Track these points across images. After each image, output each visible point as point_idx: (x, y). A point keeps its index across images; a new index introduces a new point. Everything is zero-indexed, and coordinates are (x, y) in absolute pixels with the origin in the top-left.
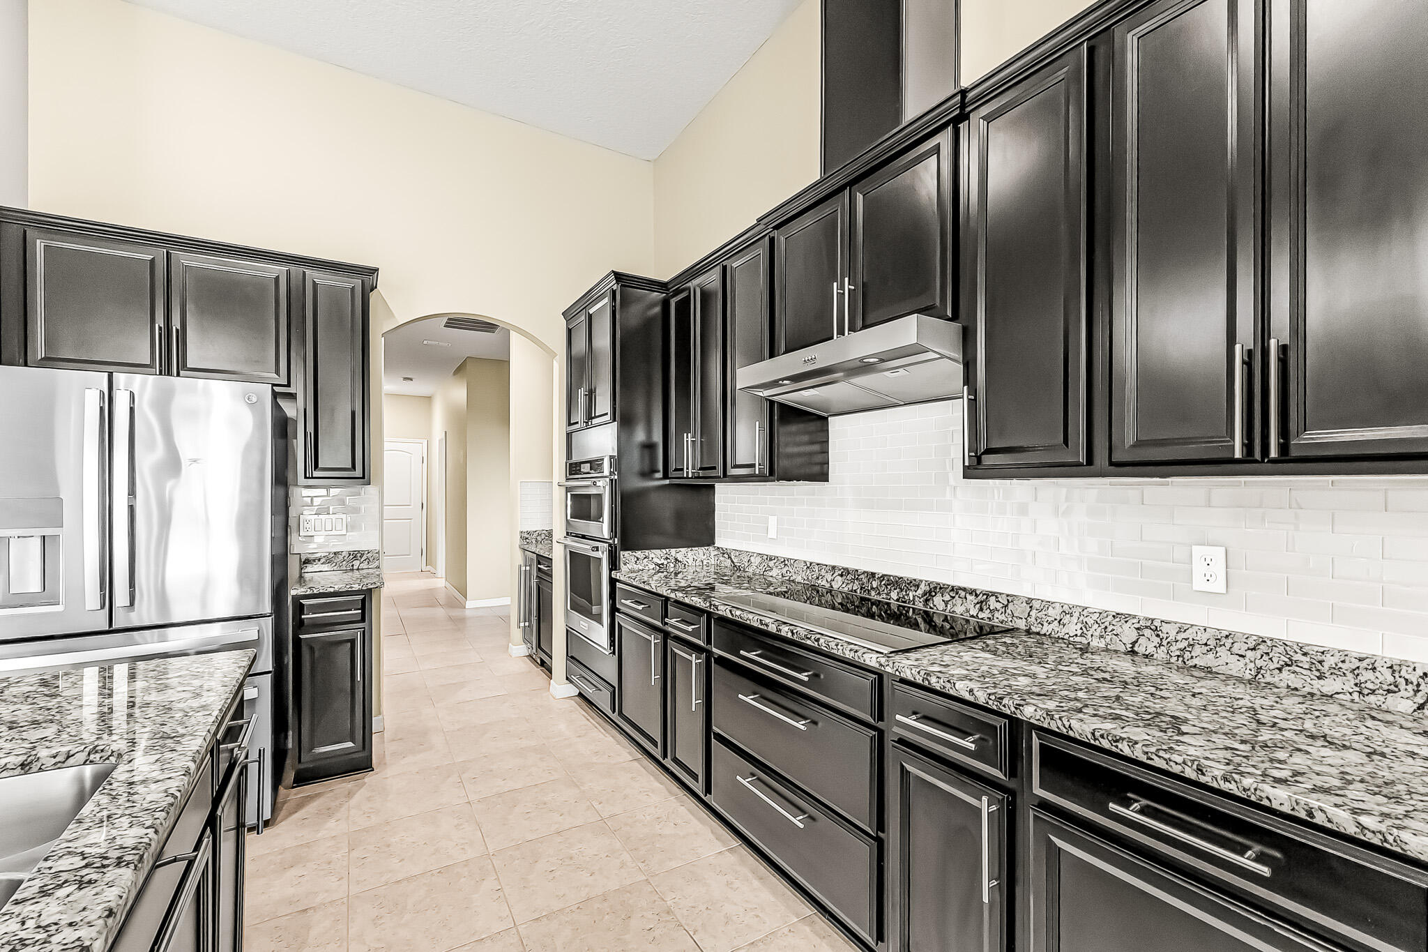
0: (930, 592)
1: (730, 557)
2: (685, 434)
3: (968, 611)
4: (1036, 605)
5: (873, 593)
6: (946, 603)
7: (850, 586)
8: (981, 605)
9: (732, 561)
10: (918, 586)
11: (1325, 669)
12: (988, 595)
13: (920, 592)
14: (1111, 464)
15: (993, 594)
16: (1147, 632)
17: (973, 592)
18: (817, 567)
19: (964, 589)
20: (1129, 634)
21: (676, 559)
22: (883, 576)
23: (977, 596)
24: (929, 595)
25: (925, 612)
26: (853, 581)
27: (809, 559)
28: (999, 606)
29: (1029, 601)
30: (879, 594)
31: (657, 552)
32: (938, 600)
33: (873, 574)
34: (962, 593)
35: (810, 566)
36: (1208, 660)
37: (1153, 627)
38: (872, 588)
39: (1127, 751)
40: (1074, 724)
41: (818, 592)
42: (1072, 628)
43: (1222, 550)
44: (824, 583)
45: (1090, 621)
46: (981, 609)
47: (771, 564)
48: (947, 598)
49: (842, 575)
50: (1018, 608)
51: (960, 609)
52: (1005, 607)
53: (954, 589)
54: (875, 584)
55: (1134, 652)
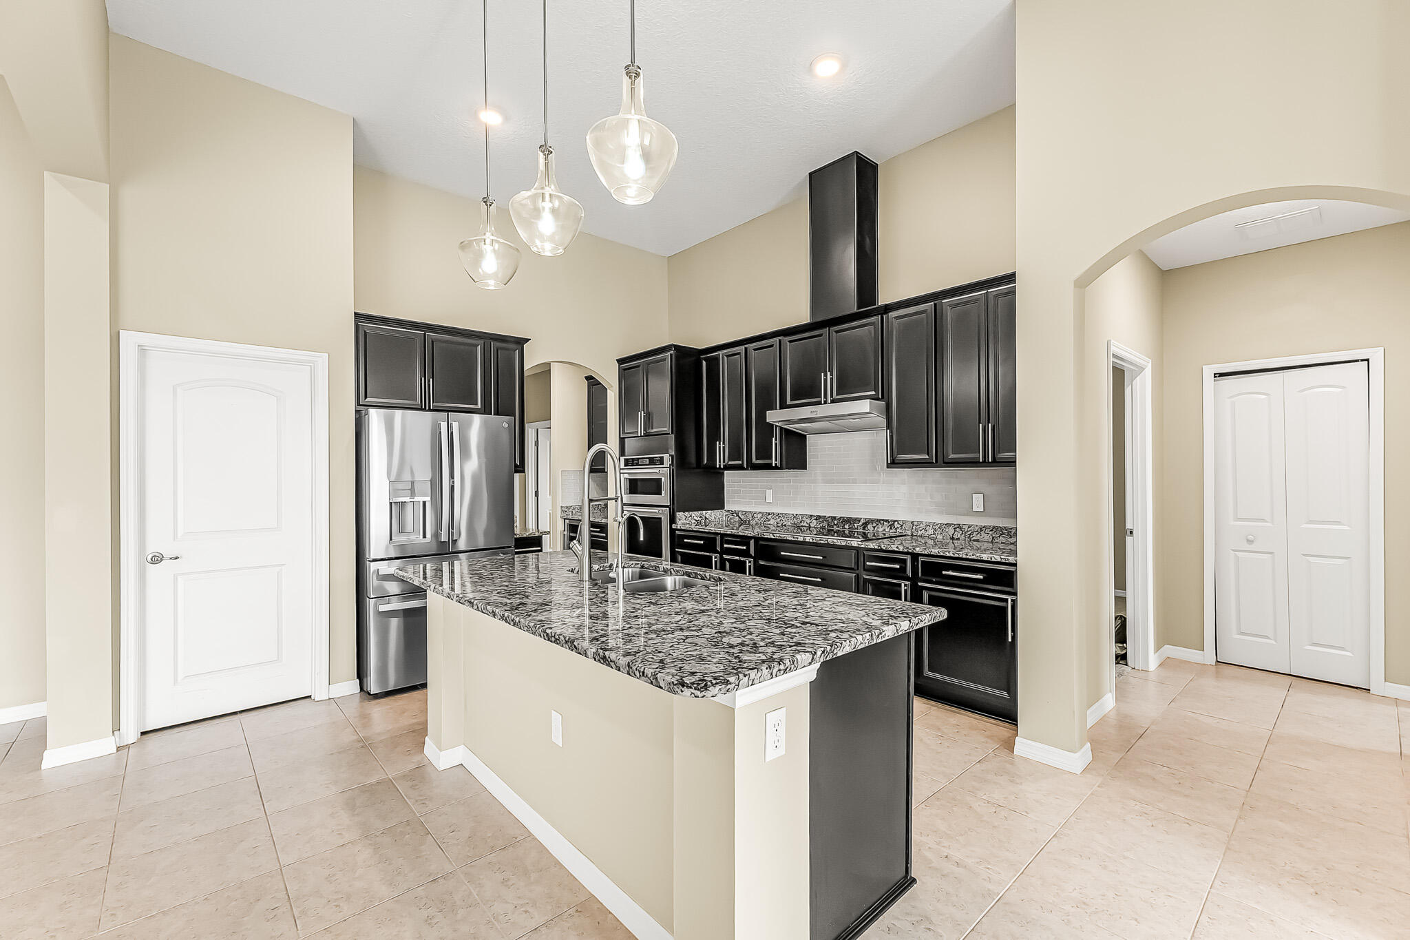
0: (866, 523)
1: (738, 515)
2: (718, 443)
3: (885, 530)
4: (915, 523)
5: (835, 527)
6: (874, 527)
7: (821, 525)
8: (891, 526)
9: (740, 517)
10: (859, 521)
11: (1012, 534)
12: (895, 521)
13: (861, 524)
14: (944, 463)
15: (896, 521)
16: (958, 529)
17: (887, 521)
18: (800, 517)
19: (882, 520)
20: (951, 531)
21: (706, 518)
22: (841, 518)
23: (889, 522)
24: (865, 525)
25: (864, 533)
26: (823, 522)
27: (795, 513)
28: (899, 526)
29: (912, 522)
30: (838, 527)
31: (696, 513)
32: (870, 526)
33: (835, 518)
34: (882, 522)
35: (795, 516)
36: (978, 537)
37: (959, 527)
38: (834, 524)
39: (948, 555)
40: (933, 550)
41: (801, 530)
42: (930, 531)
43: (982, 495)
44: (805, 524)
45: (937, 528)
46: (891, 528)
47: (769, 517)
48: (875, 525)
49: (816, 519)
50: (907, 526)
51: (881, 529)
52: (902, 526)
53: (879, 521)
54: (836, 522)
55: (953, 538)
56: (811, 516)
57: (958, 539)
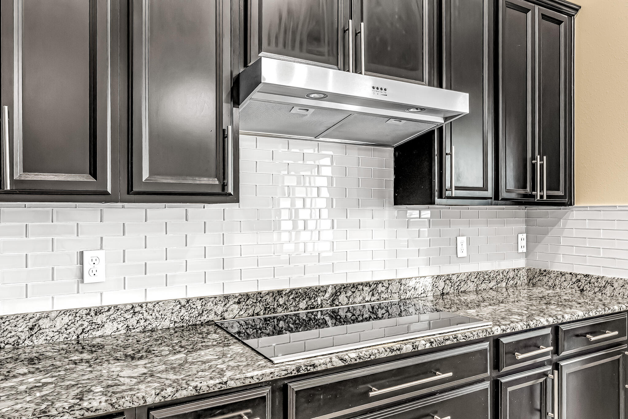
0: (336, 293)
3: (364, 299)
4: (403, 282)
6: (348, 298)
7: (250, 311)
8: (373, 292)
10: (325, 291)
12: (377, 284)
13: (327, 295)
15: (380, 282)
17: (367, 284)
19: (362, 284)
22: (291, 291)
23: (370, 286)
24: (335, 296)
25: (331, 310)
26: (253, 305)
28: (383, 289)
29: (400, 281)
30: (286, 309)
32: (342, 298)
33: (280, 292)
34: (360, 287)
38: (278, 306)
42: (420, 290)
46: (373, 295)
49: (239, 303)
50: (394, 287)
51: (359, 299)
52: (387, 288)
53: (355, 286)
54: (281, 301)
55: (443, 293)
56: (227, 297)
57: (447, 294)
